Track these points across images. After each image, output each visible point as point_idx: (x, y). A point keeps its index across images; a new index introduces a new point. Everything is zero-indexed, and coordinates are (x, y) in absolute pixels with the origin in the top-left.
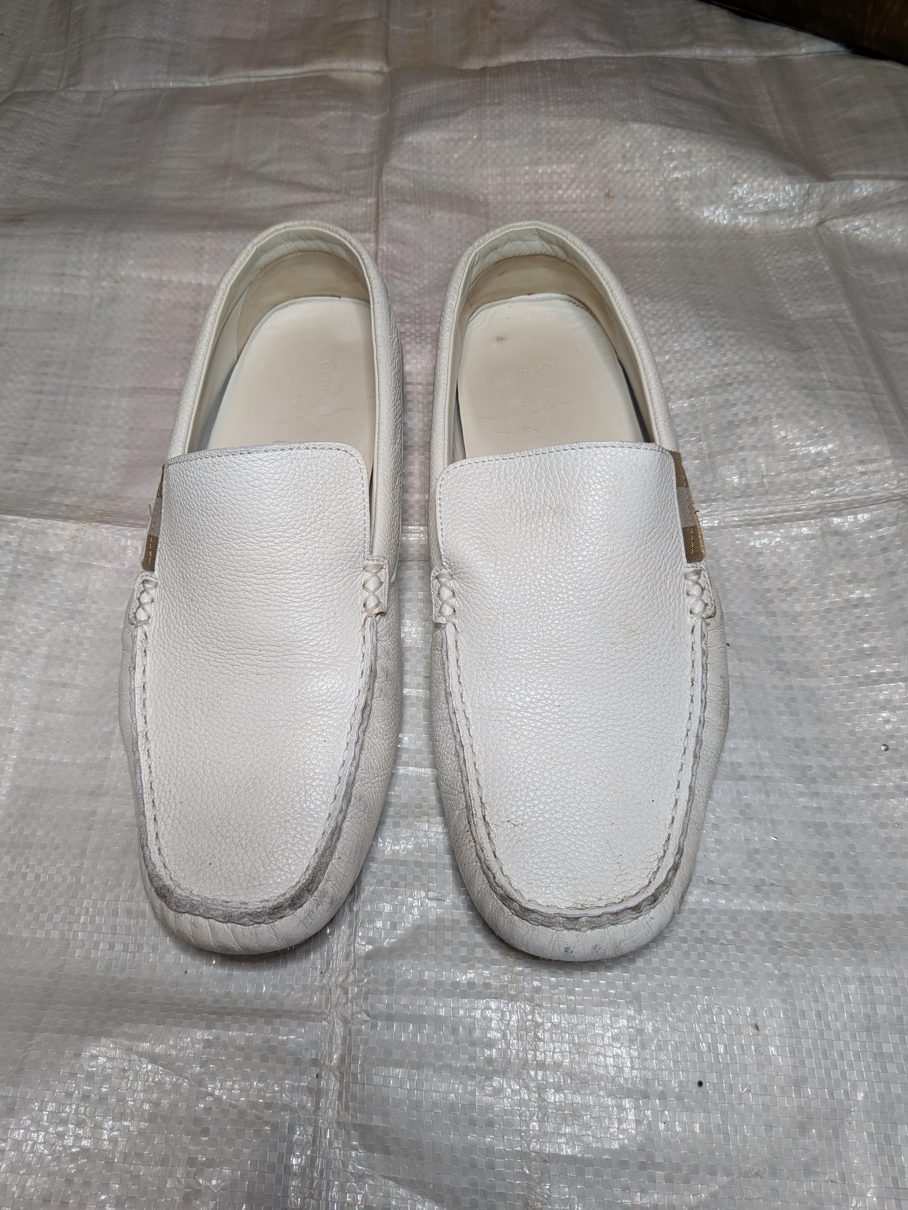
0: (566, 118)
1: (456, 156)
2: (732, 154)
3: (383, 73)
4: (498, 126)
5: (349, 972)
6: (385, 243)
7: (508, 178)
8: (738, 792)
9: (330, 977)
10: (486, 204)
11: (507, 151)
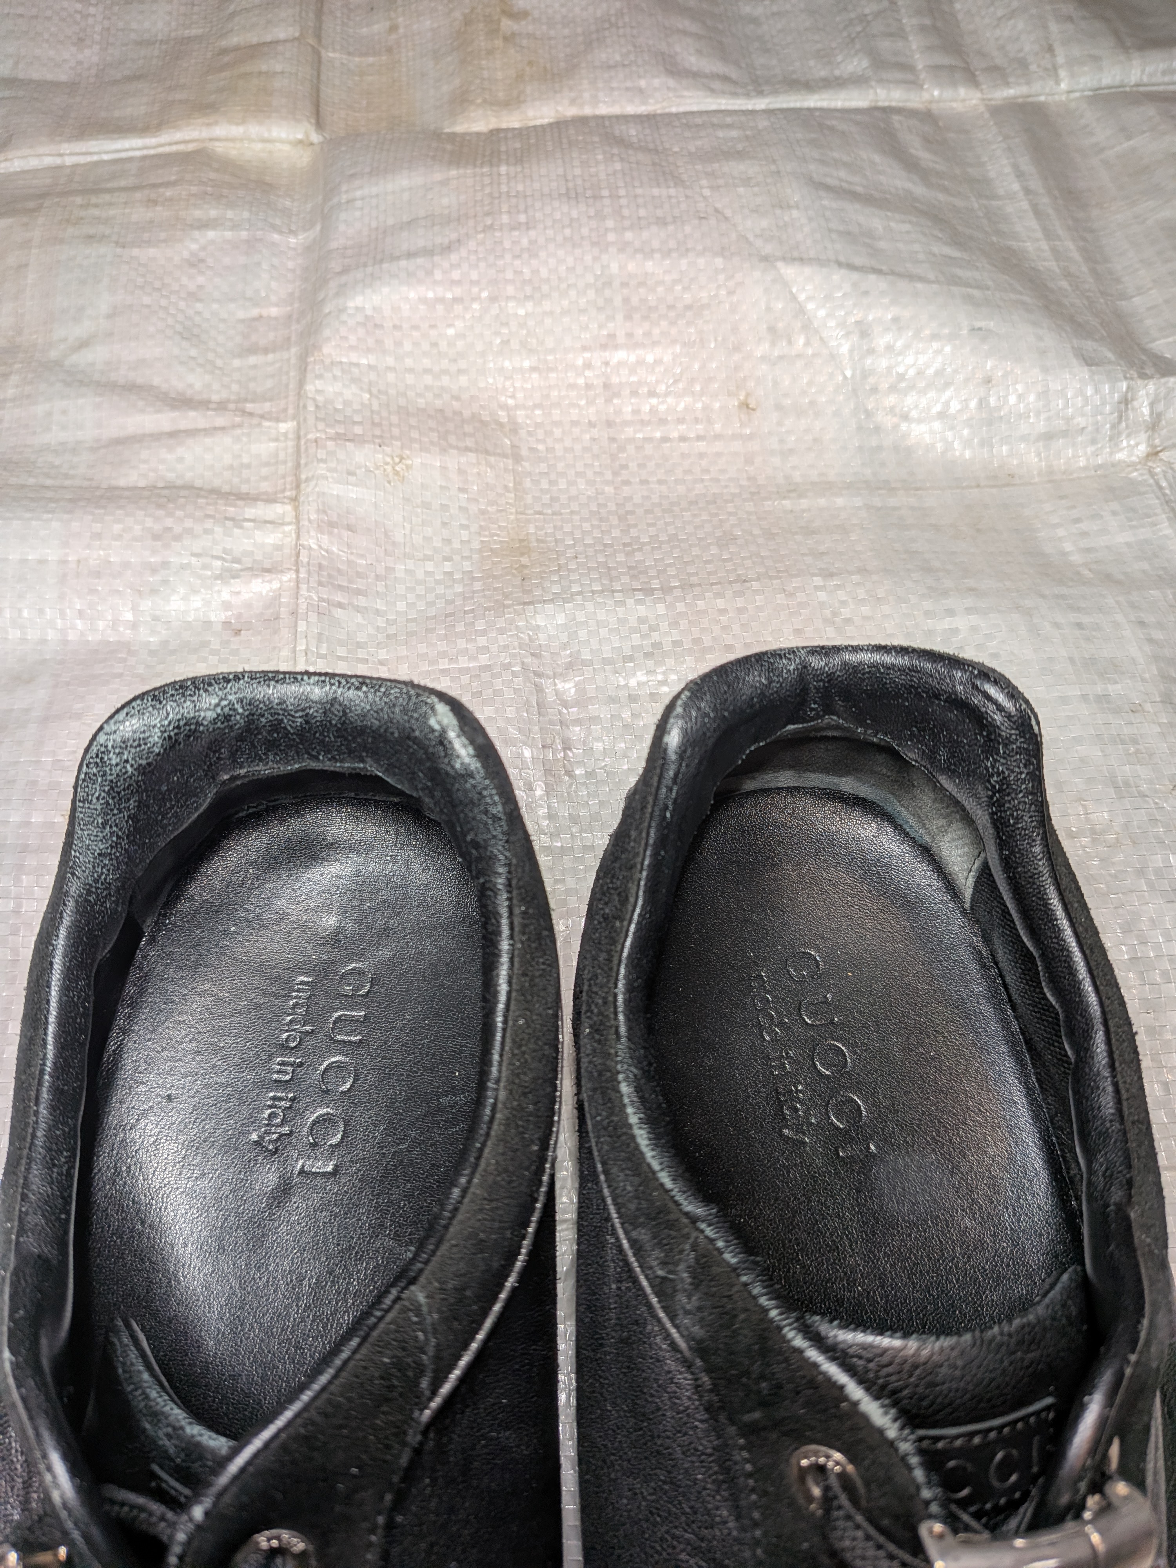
0: (657, 256)
1: (451, 332)
3: (312, 144)
6: (312, 533)
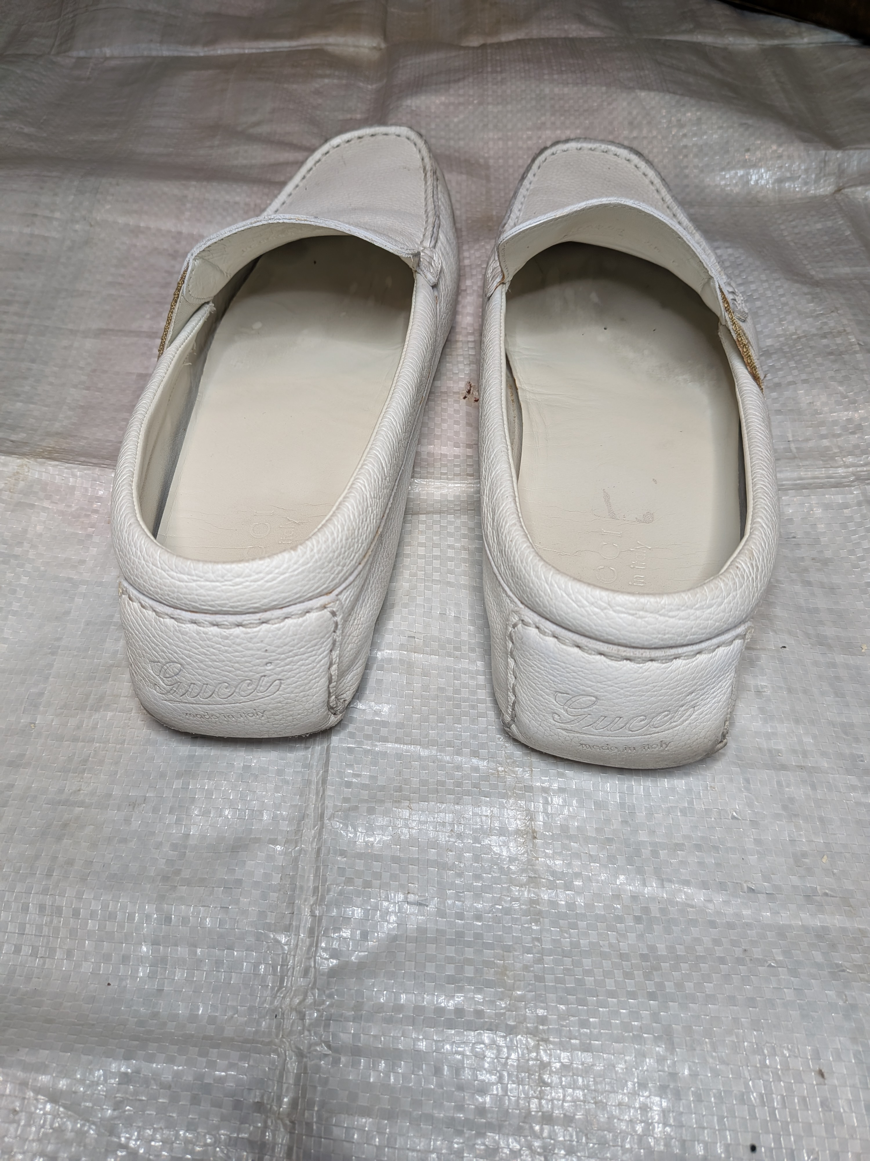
2: (744, 121)
4: (500, 92)
5: (307, 992)
7: (510, 143)
8: (779, 783)
9: (284, 998)
10: (487, 167)
11: (509, 115)
